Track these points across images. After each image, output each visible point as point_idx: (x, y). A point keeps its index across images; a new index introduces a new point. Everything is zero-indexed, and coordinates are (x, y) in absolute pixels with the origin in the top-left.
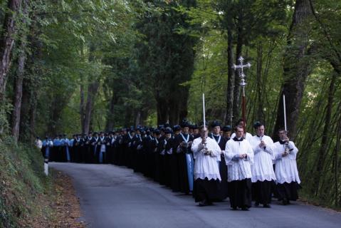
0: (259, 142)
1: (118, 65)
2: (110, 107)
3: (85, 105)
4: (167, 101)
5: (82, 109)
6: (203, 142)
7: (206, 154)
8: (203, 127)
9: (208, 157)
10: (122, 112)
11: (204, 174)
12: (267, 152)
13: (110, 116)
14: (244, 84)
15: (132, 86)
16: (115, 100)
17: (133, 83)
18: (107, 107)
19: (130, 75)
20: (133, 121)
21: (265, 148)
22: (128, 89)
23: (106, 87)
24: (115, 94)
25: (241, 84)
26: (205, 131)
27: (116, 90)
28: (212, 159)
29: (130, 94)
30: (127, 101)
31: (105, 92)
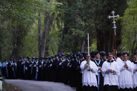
0: (124, 64)
1: (68, 2)
2: (62, 36)
3: (42, 34)
4: (104, 32)
5: (39, 38)
6: (88, 63)
7: (89, 70)
8: (88, 54)
9: (91, 72)
10: (70, 40)
11: (88, 83)
12: (129, 70)
13: (61, 43)
14: (115, 27)
15: (78, 19)
16: (66, 31)
17: (79, 17)
18: (59, 36)
19: (77, 10)
20: (79, 48)
21: (127, 68)
22: (76, 22)
23: (59, 20)
24: (65, 25)
25: (113, 27)
26: (89, 57)
27: (67, 22)
28: (93, 74)
29: (77, 25)
30: (75, 32)
31: (58, 24)
